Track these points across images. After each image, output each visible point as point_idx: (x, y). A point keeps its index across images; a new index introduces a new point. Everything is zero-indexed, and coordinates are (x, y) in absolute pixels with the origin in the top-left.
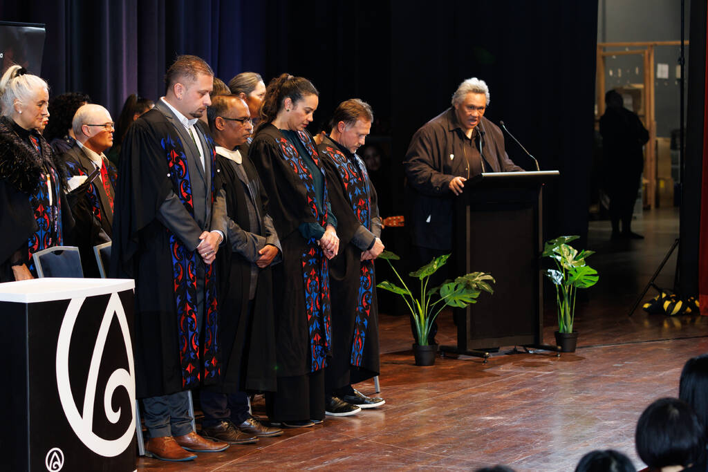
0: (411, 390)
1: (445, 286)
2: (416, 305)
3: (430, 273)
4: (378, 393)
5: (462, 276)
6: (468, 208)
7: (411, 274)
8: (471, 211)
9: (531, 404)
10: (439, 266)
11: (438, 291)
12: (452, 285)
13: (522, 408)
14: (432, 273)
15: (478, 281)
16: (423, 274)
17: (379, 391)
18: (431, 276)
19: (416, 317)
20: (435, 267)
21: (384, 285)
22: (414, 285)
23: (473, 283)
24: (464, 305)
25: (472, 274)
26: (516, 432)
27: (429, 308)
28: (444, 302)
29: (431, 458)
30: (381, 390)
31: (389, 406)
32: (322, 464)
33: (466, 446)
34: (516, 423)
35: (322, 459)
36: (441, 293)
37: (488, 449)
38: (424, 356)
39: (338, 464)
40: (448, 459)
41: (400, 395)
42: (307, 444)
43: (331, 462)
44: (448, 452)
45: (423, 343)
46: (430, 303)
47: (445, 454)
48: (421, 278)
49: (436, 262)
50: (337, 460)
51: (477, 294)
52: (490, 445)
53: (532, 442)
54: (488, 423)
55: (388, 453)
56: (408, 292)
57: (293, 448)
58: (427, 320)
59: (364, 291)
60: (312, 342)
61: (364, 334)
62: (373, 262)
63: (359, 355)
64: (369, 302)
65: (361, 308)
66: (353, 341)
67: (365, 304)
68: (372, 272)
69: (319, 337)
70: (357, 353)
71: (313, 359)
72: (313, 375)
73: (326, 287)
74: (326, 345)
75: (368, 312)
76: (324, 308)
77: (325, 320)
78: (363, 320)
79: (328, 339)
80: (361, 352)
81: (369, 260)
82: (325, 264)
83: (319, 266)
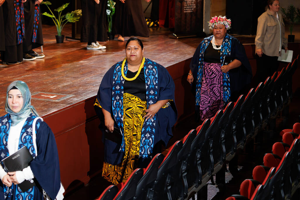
0: (54, 52)
1: (67, 14)
2: (57, 21)
4: (42, 52)
5: (74, 11)
7: (55, 10)
11: (65, 16)
12: (70, 14)
15: (80, 13)
16: (60, 10)
17: (43, 51)
18: (62, 11)
19: (57, 26)
20: (64, 8)
21: (45, 14)
22: (56, 14)
23: (77, 14)
24: (74, 21)
25: (77, 10)
26: (91, 67)
27: (62, 22)
28: (67, 20)
29: (60, 75)
30: (44, 51)
31: (46, 57)
32: (21, 77)
33: (73, 71)
34: (91, 64)
35: (21, 75)
36: (66, 17)
37: (81, 72)
38: (60, 40)
39: (27, 77)
40: (66, 76)
41: (50, 54)
42: (16, 70)
43: (24, 77)
44: (67, 73)
45: (59, 35)
46: (62, 21)
47: (65, 74)
48: (59, 12)
49: (64, 6)
50: (26, 76)
51: (79, 18)
52: (82, 71)
53: (97, 70)
54: (82, 63)
55: (45, 74)
56: (54, 17)
57: (11, 71)
58: (61, 27)
59: (36, 15)
60: (18, 33)
61: (36, 31)
62: (39, 5)
63: (35, 38)
64: (38, 19)
65: (35, 21)
66: (33, 34)
67: (37, 20)
68: (39, 8)
69: (20, 32)
70: (34, 38)
71: (18, 40)
72: (18, 46)
73: (23, 13)
74: (23, 34)
75: (38, 23)
76: (22, 21)
77: (22, 25)
78: (36, 26)
79: (23, 32)
80: (36, 38)
81: (38, 4)
82: (22, 5)
83: (20, 6)
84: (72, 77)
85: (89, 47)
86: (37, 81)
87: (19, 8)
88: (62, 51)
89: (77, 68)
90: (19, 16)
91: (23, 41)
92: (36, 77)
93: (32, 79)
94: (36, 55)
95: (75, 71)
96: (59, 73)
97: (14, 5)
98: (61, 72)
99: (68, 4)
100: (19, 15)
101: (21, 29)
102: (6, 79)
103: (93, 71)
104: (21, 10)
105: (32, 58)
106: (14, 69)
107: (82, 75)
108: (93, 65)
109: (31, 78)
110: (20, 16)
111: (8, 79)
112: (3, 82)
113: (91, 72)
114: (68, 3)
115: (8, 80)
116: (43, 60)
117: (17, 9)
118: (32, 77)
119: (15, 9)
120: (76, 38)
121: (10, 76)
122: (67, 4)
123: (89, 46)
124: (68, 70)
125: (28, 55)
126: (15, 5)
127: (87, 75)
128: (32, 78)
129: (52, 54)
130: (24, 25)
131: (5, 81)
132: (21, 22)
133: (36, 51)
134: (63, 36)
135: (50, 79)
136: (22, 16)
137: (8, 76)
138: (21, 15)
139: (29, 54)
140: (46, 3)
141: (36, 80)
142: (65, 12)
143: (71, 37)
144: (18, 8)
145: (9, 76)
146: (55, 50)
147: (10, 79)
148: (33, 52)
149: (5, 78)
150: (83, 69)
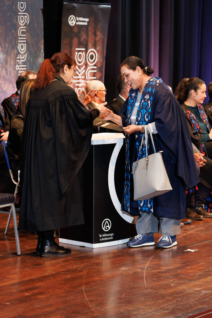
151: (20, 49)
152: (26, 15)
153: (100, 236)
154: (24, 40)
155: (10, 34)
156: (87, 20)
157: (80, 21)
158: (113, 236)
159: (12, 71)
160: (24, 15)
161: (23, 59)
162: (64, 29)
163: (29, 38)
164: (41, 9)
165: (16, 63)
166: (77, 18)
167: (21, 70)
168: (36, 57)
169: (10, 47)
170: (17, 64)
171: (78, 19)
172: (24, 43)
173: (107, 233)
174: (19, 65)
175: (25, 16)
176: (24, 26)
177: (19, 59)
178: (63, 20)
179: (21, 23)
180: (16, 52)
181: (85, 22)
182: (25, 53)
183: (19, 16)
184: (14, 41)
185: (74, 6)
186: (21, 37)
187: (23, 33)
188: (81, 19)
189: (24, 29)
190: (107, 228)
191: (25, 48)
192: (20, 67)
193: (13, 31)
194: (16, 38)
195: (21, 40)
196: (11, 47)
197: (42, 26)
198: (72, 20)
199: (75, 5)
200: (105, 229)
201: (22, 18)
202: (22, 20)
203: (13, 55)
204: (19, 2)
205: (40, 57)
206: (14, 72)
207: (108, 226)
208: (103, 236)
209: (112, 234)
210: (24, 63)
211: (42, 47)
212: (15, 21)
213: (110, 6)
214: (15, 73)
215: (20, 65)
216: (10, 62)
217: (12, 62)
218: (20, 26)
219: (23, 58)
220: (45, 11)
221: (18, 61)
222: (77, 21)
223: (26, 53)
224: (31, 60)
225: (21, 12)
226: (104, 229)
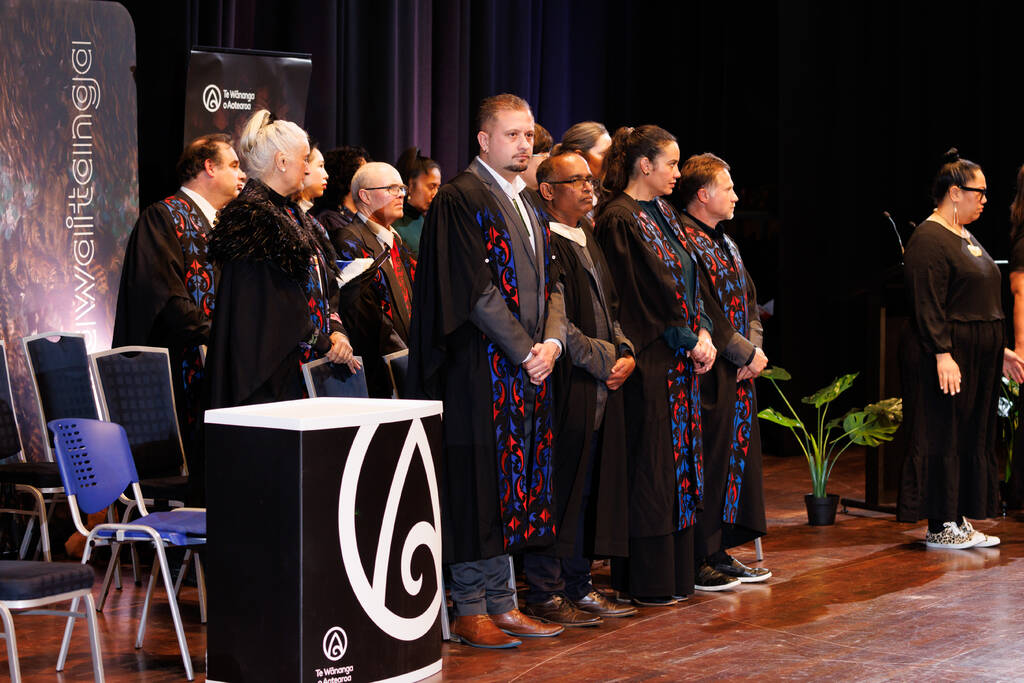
0: (805, 558)
1: (851, 417)
2: (810, 442)
3: (829, 400)
4: (760, 561)
5: (874, 403)
6: (883, 311)
7: (804, 400)
8: (888, 315)
9: (971, 580)
10: (843, 390)
11: (841, 423)
12: (860, 416)
13: (960, 584)
14: (832, 398)
15: (896, 410)
16: (820, 400)
17: (762, 558)
18: (831, 403)
19: (810, 459)
20: (837, 391)
21: (767, 414)
22: (809, 415)
23: (890, 413)
24: (877, 442)
25: (888, 401)
26: (954, 617)
27: (828, 446)
28: (848, 439)
29: (839, 650)
30: (764, 557)
31: (777, 579)
32: (692, 655)
33: (886, 634)
34: (952, 605)
35: (690, 649)
36: (845, 426)
37: (917, 639)
38: (821, 512)
39: (715, 657)
40: (863, 651)
41: (791, 565)
42: (669, 628)
43: (704, 654)
44: (863, 641)
45: (819, 495)
46: (829, 440)
47: (856, 645)
48: (817, 406)
49: (838, 384)
50: (712, 651)
51: (894, 428)
52: (919, 634)
53: (976, 631)
54: (914, 604)
55: (779, 643)
56: (800, 424)
57: (650, 633)
58: (826, 462)
59: (740, 421)
60: (680, 489)
61: (739, 480)
62: (752, 382)
63: (734, 508)
64: (748, 435)
65: (737, 445)
66: (726, 489)
67: (741, 439)
68: (750, 395)
69: (688, 483)
70: (731, 506)
71: (681, 513)
72: (680, 535)
73: (697, 414)
74: (697, 493)
75: (745, 449)
76: (694, 443)
77: (696, 459)
78: (738, 461)
79: (699, 485)
80: (736, 505)
81: (748, 380)
82: (696, 383)
83: (688, 386)
84: (887, 657)
85: (935, 542)
86: (756, 671)
87: (684, 395)
88: (833, 556)
89: (898, 621)
90: (684, 425)
91: (697, 517)
92: (746, 654)
93: (733, 663)
94: (739, 570)
95: (893, 634)
96: (833, 640)
97: (668, 384)
98: (839, 638)
99: (854, 377)
100: (685, 421)
101: (691, 475)
102: (635, 664)
103: (961, 633)
104: (690, 403)
105: (725, 583)
106: (662, 623)
107: (922, 648)
108: (958, 609)
109: (730, 660)
110: (689, 426)
111: (646, 662)
112: (626, 673)
113: (955, 635)
114: (851, 373)
115: (646, 667)
116: (766, 590)
117: (677, 400)
118: (733, 656)
119: (672, 400)
120: (881, 504)
121: (649, 650)
122: (850, 378)
123: (936, 535)
124: (866, 628)
125: (709, 572)
126: (670, 383)
127: (940, 650)
128: (734, 659)
129: (797, 566)
130: (701, 458)
131: (634, 670)
132: (689, 446)
133: (738, 554)
134: (833, 499)
135: (803, 664)
136: (693, 425)
137: (642, 651)
138: (690, 421)
139: (713, 566)
140: (770, 375)
141: (749, 669)
142: (839, 408)
143: (864, 501)
144: (682, 395)
145: (645, 653)
146: (806, 552)
147: (652, 661)
148: (729, 560)
149: (631, 658)
150: (922, 625)
151: (77, 174)
152: (92, 83)
153: (319, 673)
154: (86, 149)
155: (52, 133)
156: (251, 97)
157: (233, 100)
158: (351, 673)
159: (55, 233)
160: (87, 84)
161: (85, 201)
162: (191, 119)
163: (100, 145)
164: (132, 68)
165: (66, 211)
166: (225, 91)
167: (81, 230)
168: (119, 194)
169: (52, 170)
170: (68, 213)
171: (227, 95)
172: (87, 157)
173: (337, 665)
174: (73, 215)
175: (90, 87)
176: (86, 112)
177: (74, 201)
178: (190, 96)
179: (80, 103)
180: (65, 181)
181: (245, 101)
182: (89, 185)
183: (74, 87)
184: (61, 152)
185: (219, 61)
186: (79, 141)
187: (84, 130)
188: (235, 94)
189: (86, 120)
190: (337, 650)
191: (88, 172)
192: (76, 222)
193: (59, 126)
194: (67, 144)
195: (78, 149)
196: (53, 167)
197: (134, 112)
198: (212, 98)
199: (219, 56)
200: (332, 655)
201: (82, 90)
202: (81, 96)
203: (57, 188)
204: (74, 51)
205: (129, 195)
206: (61, 234)
207: (340, 647)
208: (328, 672)
209: (349, 669)
210: (86, 211)
211: (134, 167)
212: (63, 99)
213: (310, 61)
214: (63, 236)
215: (76, 215)
216: (52, 209)
217: (56, 208)
218: (78, 113)
219: (85, 196)
220: (141, 73)
221: (70, 205)
222: (225, 100)
223: (93, 184)
224: (106, 202)
225: (80, 76)
226: (328, 655)
